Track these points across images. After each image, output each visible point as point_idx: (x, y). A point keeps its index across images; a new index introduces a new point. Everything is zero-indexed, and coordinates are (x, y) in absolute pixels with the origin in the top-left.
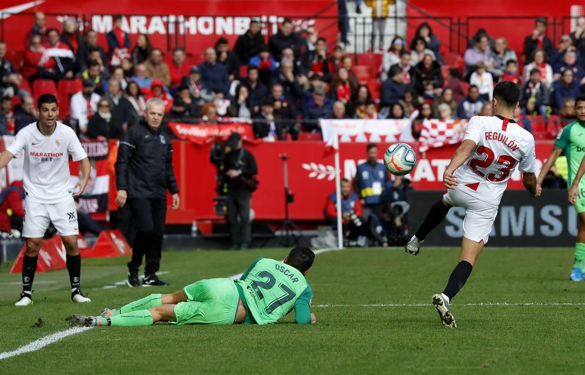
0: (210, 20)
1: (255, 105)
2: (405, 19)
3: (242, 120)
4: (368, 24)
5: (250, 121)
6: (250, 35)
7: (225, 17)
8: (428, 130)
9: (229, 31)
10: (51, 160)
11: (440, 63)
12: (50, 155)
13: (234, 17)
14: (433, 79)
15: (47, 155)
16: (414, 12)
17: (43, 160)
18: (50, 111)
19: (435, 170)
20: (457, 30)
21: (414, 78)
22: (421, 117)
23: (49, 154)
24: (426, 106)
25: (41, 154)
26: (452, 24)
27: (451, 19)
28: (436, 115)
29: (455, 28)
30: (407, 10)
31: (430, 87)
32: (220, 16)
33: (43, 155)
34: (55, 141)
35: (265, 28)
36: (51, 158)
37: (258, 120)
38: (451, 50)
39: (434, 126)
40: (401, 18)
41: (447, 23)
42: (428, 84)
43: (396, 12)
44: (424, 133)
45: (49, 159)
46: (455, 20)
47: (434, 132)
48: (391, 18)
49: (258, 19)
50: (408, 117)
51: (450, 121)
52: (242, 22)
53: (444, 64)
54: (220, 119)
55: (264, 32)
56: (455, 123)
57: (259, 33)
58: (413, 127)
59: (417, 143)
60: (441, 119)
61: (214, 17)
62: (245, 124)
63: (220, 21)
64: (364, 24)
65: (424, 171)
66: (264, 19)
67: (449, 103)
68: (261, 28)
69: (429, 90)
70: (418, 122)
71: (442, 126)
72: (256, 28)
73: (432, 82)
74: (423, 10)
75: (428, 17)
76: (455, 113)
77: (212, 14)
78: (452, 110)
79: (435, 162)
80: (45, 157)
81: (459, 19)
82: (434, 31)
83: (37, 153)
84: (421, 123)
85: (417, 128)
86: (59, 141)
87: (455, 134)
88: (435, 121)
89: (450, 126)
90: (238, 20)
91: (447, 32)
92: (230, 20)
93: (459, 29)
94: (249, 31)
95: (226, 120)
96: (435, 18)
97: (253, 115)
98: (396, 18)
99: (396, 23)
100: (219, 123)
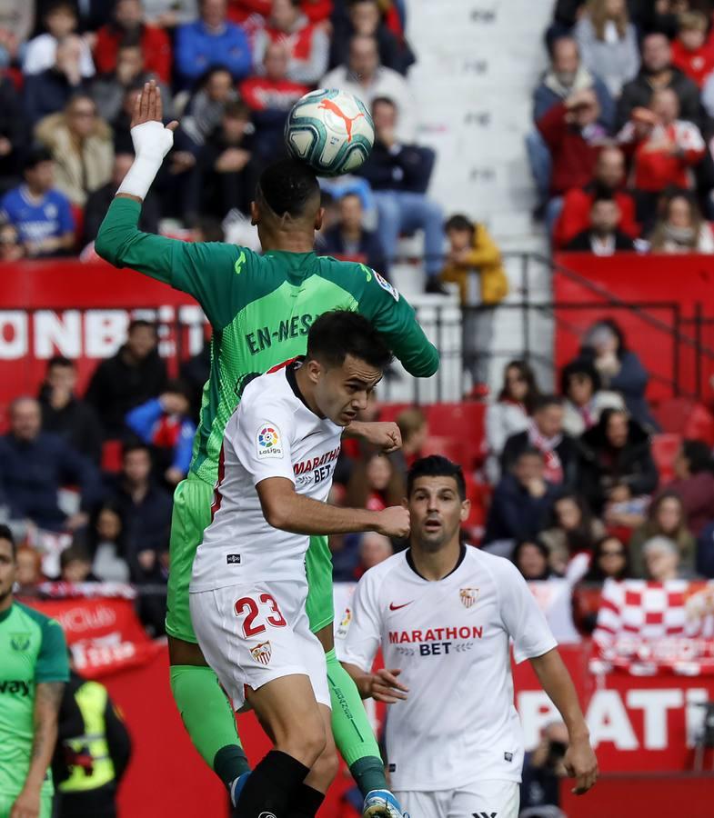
0: (18, 320)
1: (141, 548)
2: (552, 311)
3: (108, 589)
4: (451, 324)
5: (129, 592)
6: (127, 358)
7: (59, 311)
8: (616, 610)
9: (71, 349)
10: (447, 652)
11: (647, 427)
12: (444, 634)
13: (83, 309)
14: (628, 471)
15: (436, 634)
16: (574, 291)
17: (424, 651)
18: (434, 497)
19: (637, 719)
20: (692, 339)
21: (572, 468)
22: (596, 575)
23: (439, 631)
24: (613, 546)
25: (417, 635)
26: (678, 320)
27: (675, 307)
28: (638, 568)
29: (687, 332)
30: (555, 286)
31: (621, 492)
32: (45, 308)
33: (423, 637)
34: (458, 592)
35: (169, 339)
36: (446, 645)
37: (151, 589)
38: (677, 392)
39: (634, 599)
40: (540, 308)
41: (665, 318)
42: (616, 485)
43: (524, 291)
44: (605, 617)
45: (442, 649)
46: (688, 312)
47: (634, 615)
48: (513, 306)
49: (148, 315)
50: (561, 575)
51: (676, 585)
52: (107, 323)
53: (660, 430)
54: (47, 588)
55: (167, 349)
56: (691, 592)
57: (154, 353)
58: (575, 602)
59: (588, 647)
60: (653, 581)
61: (30, 312)
62: (116, 600)
63: (45, 321)
64: (439, 323)
65: (606, 721)
66: (166, 313)
67: (672, 535)
68: (158, 340)
69: (619, 501)
70: (588, 587)
71: (654, 599)
72: (144, 340)
73: (625, 479)
74: (600, 286)
75: (613, 304)
76: (691, 562)
77: (26, 303)
78: (683, 553)
79: (637, 698)
80: (430, 643)
81: (698, 307)
82: (632, 341)
83: (404, 633)
84: (597, 592)
85: (585, 604)
86: (470, 593)
87: (690, 619)
88: (636, 586)
89: (676, 601)
90: (95, 319)
91: (664, 343)
92: (72, 318)
93: (698, 334)
94: (124, 349)
95: (62, 589)
96: (630, 307)
97: (135, 576)
98: (525, 306)
99: (526, 320)
100: (44, 598)
